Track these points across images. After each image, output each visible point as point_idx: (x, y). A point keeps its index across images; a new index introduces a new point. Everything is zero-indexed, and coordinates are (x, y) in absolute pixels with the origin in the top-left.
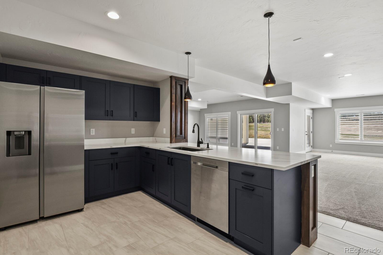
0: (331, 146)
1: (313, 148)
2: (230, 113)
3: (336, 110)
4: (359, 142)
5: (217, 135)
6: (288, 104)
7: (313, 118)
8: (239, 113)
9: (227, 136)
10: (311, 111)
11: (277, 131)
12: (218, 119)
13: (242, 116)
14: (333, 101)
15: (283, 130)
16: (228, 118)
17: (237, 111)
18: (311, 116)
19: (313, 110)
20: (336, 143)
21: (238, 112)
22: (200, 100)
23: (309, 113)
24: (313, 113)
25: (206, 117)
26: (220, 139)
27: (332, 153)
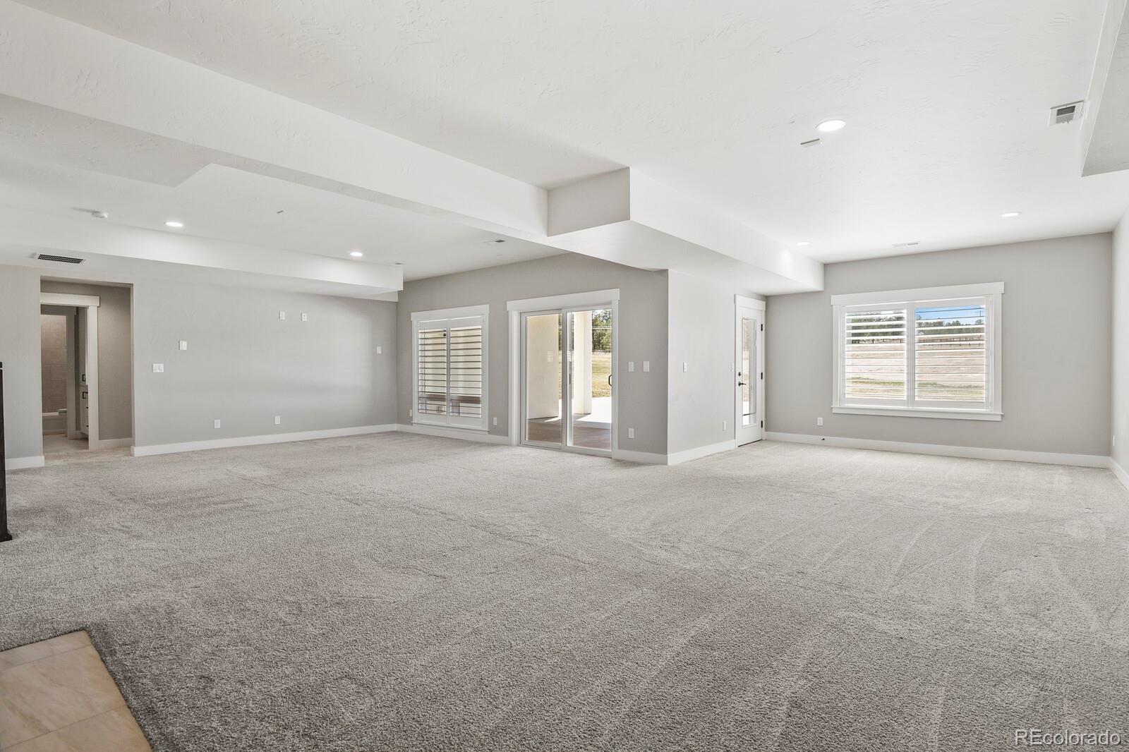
0: (820, 421)
1: (766, 430)
2: (485, 308)
3: (836, 300)
4: (905, 407)
5: (448, 388)
6: (664, 273)
7: (766, 328)
8: (514, 308)
9: (478, 393)
10: (761, 305)
11: (629, 370)
12: (451, 329)
13: (523, 316)
14: (828, 267)
15: (647, 366)
16: (480, 327)
17: (508, 302)
18: (760, 319)
19: (767, 299)
20: (834, 411)
21: (510, 305)
22: (357, 254)
23: (751, 310)
24: (766, 311)
25: (414, 323)
26: (461, 404)
27: (824, 445)
